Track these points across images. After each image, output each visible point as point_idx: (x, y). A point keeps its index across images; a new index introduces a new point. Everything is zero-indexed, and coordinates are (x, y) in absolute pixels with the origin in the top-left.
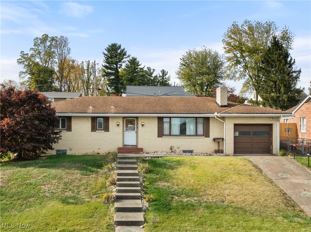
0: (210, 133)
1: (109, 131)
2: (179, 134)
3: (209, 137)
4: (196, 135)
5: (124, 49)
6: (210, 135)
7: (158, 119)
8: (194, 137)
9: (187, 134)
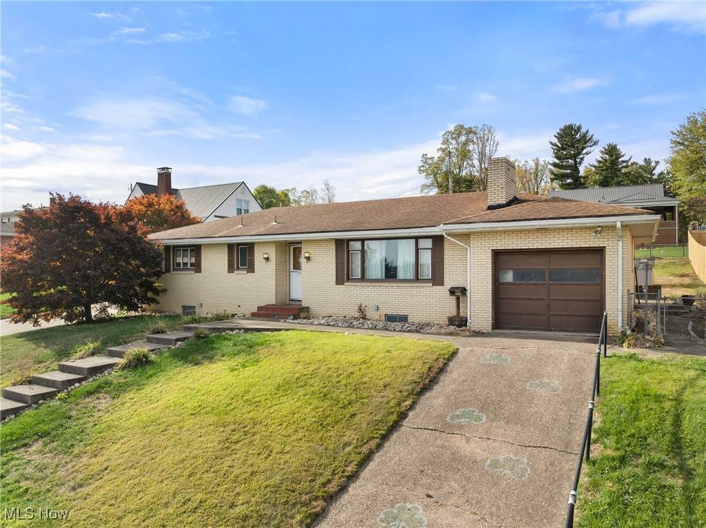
0: (446, 275)
1: (254, 272)
2: (384, 277)
3: (443, 285)
4: (417, 279)
5: (587, 132)
6: (446, 279)
7: (336, 245)
8: (411, 285)
9: (398, 278)
